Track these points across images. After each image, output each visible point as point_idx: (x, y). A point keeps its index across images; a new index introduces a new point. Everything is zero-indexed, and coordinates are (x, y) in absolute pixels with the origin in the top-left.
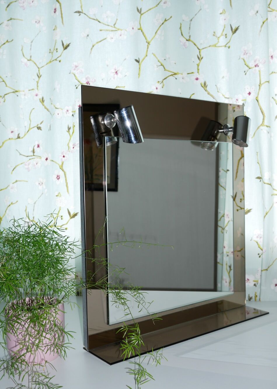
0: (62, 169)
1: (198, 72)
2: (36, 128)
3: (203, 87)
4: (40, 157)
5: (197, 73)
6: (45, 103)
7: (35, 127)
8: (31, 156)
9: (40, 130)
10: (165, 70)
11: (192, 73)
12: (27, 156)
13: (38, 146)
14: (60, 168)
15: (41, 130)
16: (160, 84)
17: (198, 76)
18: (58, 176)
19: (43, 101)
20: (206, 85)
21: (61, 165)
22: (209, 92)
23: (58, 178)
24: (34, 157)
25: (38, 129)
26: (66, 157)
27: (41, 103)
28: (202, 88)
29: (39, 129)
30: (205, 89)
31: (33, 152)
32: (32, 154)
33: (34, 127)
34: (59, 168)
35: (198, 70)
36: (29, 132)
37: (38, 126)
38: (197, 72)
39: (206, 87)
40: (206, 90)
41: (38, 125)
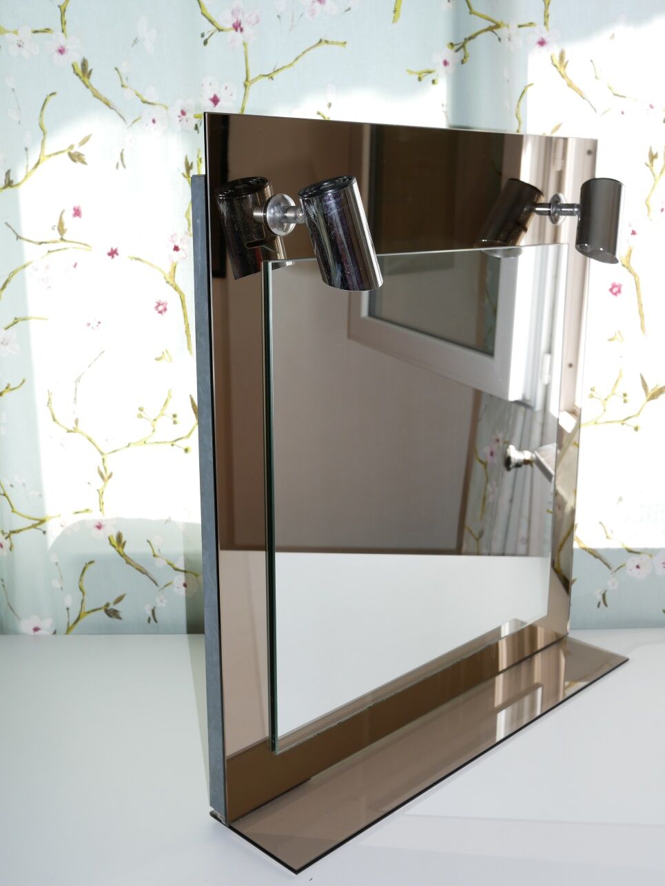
0: (172, 285)
1: (545, 24)
2: (66, 155)
3: (555, 66)
4: (86, 245)
5: (543, 26)
6: (93, 80)
7: (62, 152)
8: (55, 242)
9: (79, 164)
10: (471, 13)
11: (531, 24)
12: (41, 243)
13: (77, 213)
14: (168, 282)
15: (83, 162)
16: (457, 51)
17: (545, 36)
18: (159, 304)
19: (84, 71)
20: (565, 60)
21: (170, 273)
22: (570, 80)
23: (161, 308)
24: (62, 245)
25: (75, 161)
26: (183, 250)
27: (80, 78)
28: (555, 68)
29: (76, 159)
30: (560, 72)
31: (61, 229)
32: (57, 236)
33: (57, 154)
34: (165, 281)
35: (546, 16)
36: (40, 166)
37: (73, 151)
38: (543, 22)
39: (565, 67)
40: (563, 73)
41: (71, 147)
